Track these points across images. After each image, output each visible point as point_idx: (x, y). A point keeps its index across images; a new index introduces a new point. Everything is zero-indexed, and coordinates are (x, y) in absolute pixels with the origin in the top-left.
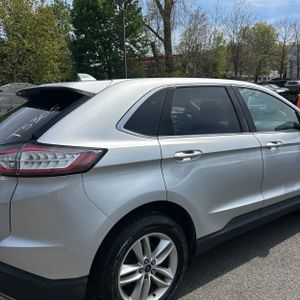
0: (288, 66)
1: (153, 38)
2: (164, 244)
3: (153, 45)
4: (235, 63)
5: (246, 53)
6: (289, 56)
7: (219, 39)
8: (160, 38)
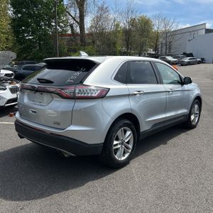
0: (160, 46)
1: (71, 21)
2: (128, 133)
3: (71, 26)
4: (127, 42)
5: (135, 36)
6: (161, 40)
7: (118, 25)
8: (77, 22)
